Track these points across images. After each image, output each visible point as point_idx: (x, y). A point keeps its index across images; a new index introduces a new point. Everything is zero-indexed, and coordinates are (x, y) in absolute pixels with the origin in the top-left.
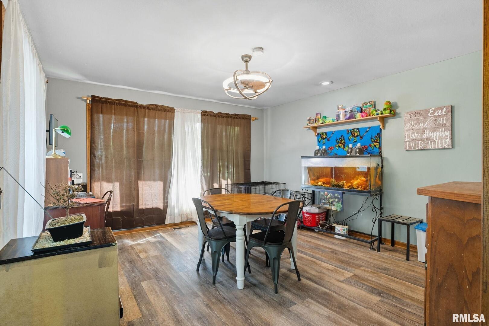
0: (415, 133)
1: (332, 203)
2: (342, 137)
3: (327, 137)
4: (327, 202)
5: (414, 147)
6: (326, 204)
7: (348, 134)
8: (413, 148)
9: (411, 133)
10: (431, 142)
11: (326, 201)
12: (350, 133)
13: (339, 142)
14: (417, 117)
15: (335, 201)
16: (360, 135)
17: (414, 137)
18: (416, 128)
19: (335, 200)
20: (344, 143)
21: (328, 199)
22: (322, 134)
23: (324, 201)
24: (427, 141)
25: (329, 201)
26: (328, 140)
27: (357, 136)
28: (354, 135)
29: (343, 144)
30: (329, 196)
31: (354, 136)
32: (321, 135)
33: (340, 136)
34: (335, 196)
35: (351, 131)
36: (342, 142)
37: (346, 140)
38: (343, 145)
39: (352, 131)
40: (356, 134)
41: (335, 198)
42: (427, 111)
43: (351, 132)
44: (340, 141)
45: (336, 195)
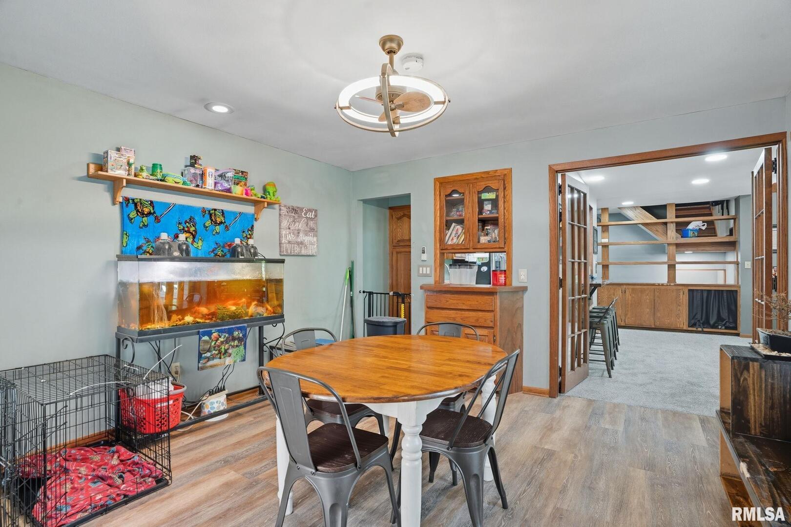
0: (292, 234)
1: (226, 351)
2: (191, 219)
3: (154, 213)
4: (217, 352)
5: (291, 252)
6: (213, 358)
7: (204, 216)
8: (289, 252)
9: (288, 233)
10: (304, 247)
11: (214, 352)
12: (207, 216)
13: (183, 229)
14: (293, 215)
15: (233, 347)
16: (225, 222)
17: (291, 239)
18: (292, 227)
19: (232, 344)
20: (194, 233)
21: (219, 346)
22: (141, 204)
23: (208, 354)
24: (301, 245)
25: (219, 350)
26: (157, 219)
27: (220, 223)
28: (216, 220)
29: (192, 234)
30: (221, 339)
31: (216, 223)
32: (136, 205)
33: (187, 218)
34: (233, 337)
35: (209, 211)
36: (192, 229)
37: (199, 227)
38: (192, 237)
39: (212, 212)
40: (218, 220)
41: (234, 339)
42: (302, 209)
43: (211, 214)
44: (187, 227)
45: (236, 334)
